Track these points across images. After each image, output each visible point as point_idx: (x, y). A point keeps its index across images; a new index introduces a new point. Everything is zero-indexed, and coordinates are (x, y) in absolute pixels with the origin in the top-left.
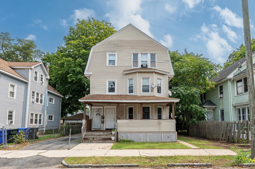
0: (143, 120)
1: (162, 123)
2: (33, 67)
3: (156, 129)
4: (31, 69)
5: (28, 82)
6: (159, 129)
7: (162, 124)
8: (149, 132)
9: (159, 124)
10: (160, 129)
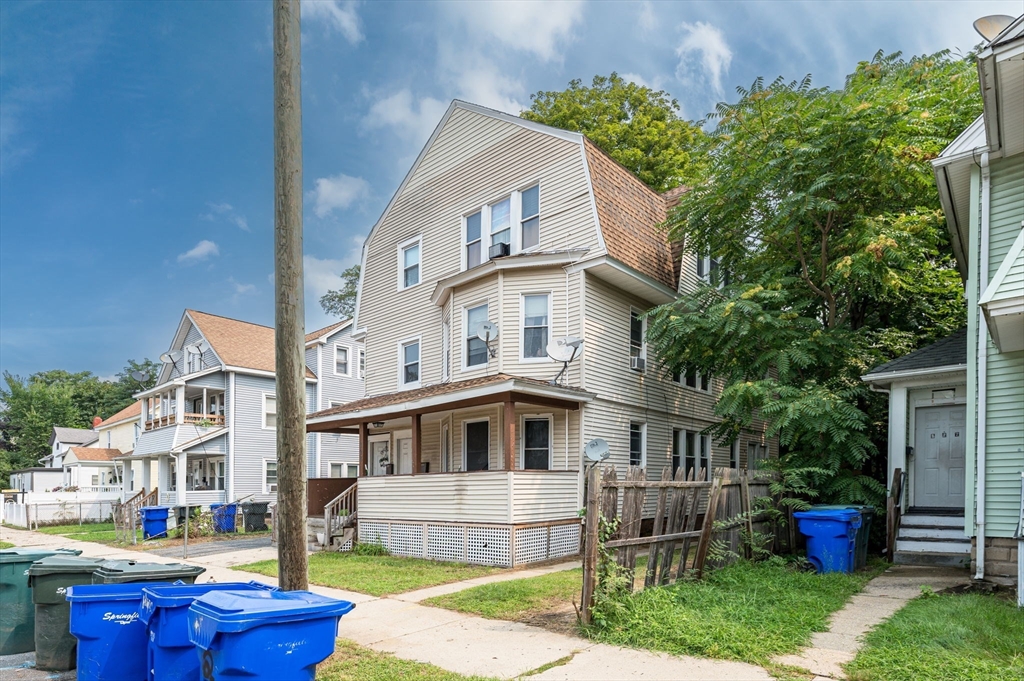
0: (416, 476)
1: (468, 488)
2: (323, 339)
3: (448, 512)
4: (322, 344)
5: (314, 380)
6: (458, 511)
7: (468, 493)
8: (432, 523)
9: (460, 490)
10: (462, 511)
